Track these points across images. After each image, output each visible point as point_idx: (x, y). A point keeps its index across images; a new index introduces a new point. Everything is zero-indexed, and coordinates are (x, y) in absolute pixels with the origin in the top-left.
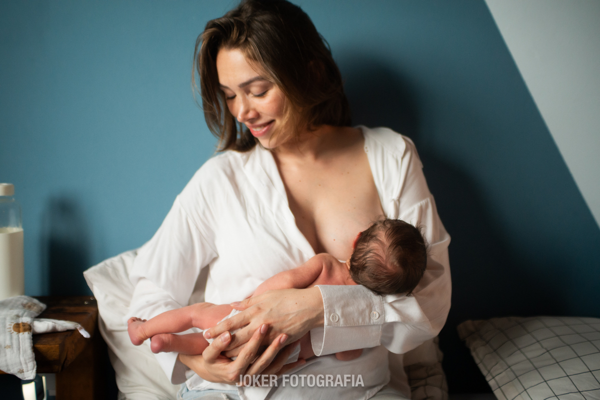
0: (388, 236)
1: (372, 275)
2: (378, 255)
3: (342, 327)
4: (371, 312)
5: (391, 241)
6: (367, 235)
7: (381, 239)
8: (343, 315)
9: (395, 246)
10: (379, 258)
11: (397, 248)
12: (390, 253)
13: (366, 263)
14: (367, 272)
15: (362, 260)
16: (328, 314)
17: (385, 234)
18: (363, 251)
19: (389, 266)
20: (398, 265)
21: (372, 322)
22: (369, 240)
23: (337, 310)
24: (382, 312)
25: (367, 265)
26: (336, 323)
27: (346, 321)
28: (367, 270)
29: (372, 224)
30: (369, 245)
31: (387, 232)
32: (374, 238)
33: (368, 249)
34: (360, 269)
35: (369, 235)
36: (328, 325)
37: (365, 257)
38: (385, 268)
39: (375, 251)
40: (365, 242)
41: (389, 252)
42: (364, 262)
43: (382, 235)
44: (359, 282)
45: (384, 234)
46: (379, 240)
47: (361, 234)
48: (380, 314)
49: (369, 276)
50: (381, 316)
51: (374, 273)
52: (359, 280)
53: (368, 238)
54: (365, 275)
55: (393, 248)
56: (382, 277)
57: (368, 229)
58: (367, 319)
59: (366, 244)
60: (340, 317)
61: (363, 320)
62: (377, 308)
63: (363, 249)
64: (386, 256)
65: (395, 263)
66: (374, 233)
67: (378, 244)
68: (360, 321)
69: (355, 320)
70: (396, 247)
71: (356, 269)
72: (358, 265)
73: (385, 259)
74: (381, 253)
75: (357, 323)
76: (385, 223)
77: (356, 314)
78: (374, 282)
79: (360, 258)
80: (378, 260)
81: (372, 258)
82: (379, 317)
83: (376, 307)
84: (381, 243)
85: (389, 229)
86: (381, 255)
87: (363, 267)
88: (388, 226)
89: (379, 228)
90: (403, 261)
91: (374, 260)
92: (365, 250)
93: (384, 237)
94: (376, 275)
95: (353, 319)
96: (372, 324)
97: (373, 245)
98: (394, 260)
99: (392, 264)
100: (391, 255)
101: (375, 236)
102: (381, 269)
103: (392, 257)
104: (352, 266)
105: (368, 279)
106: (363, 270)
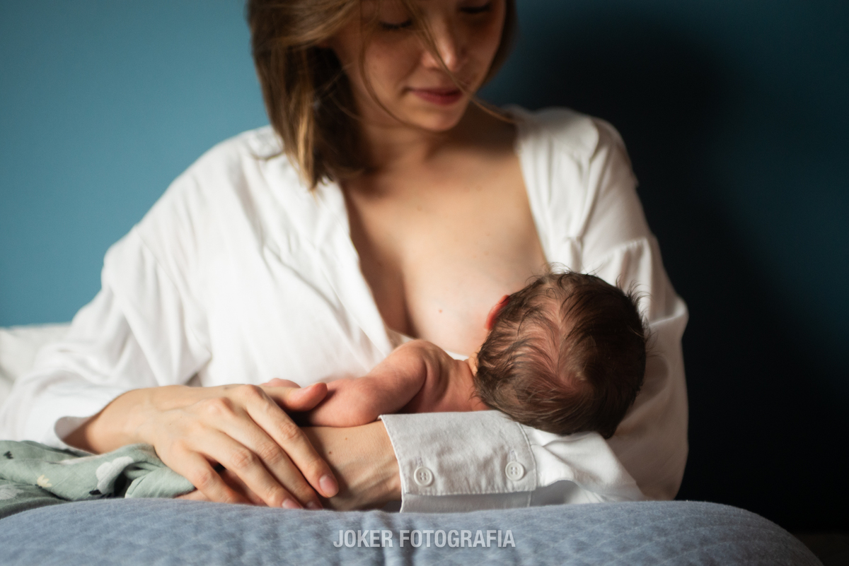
0: (568, 312)
1: (526, 395)
2: (541, 353)
3: (442, 498)
4: (506, 464)
5: (573, 324)
6: (520, 305)
7: (550, 318)
8: (442, 470)
9: (580, 336)
10: (542, 360)
11: (585, 341)
12: (570, 349)
13: (512, 368)
14: (514, 387)
15: (505, 360)
16: (407, 468)
17: (562, 307)
18: (510, 341)
19: (563, 378)
20: (583, 379)
21: (509, 486)
22: (525, 316)
23: (427, 460)
24: (531, 464)
25: (515, 371)
26: (428, 489)
27: (450, 483)
28: (514, 382)
29: (533, 280)
30: (524, 330)
31: (566, 304)
32: (536, 314)
33: (520, 336)
34: (499, 379)
35: (526, 306)
36: (411, 492)
37: (513, 354)
38: (555, 382)
39: (536, 344)
40: (515, 320)
41: (567, 348)
42: (510, 364)
43: (555, 309)
44: (495, 404)
45: (558, 307)
46: (547, 320)
47: (508, 300)
48: (526, 466)
49: (518, 397)
50: (529, 474)
51: (530, 391)
52: (495, 399)
53: (523, 312)
54: (508, 391)
55: (575, 341)
56: (547, 401)
57: (524, 291)
58: (498, 480)
59: (517, 325)
60: (436, 474)
61: (490, 481)
62: (519, 454)
63: (509, 334)
64: (560, 357)
65: (579, 374)
66: (535, 303)
67: (544, 328)
68: (484, 483)
69: (472, 481)
70: (582, 338)
71: (490, 378)
72: (495, 369)
73: (556, 361)
74: (548, 348)
75: (477, 489)
76: (563, 281)
77: (472, 469)
78: (527, 409)
79: (501, 355)
80: (542, 364)
81: (529, 357)
82: (525, 473)
83: (516, 453)
84: (551, 326)
85: (571, 296)
86: (549, 354)
87: (506, 375)
88: (569, 288)
89: (547, 291)
90: (594, 369)
91: (531, 363)
92: (513, 338)
93: (557, 312)
94: (535, 396)
95: (467, 479)
96: (511, 491)
97: (532, 329)
98: (576, 367)
99: (572, 374)
100: (571, 354)
101: (537, 309)
102: (547, 383)
103: (571, 360)
104: (481, 370)
105: (515, 401)
106: (505, 382)
